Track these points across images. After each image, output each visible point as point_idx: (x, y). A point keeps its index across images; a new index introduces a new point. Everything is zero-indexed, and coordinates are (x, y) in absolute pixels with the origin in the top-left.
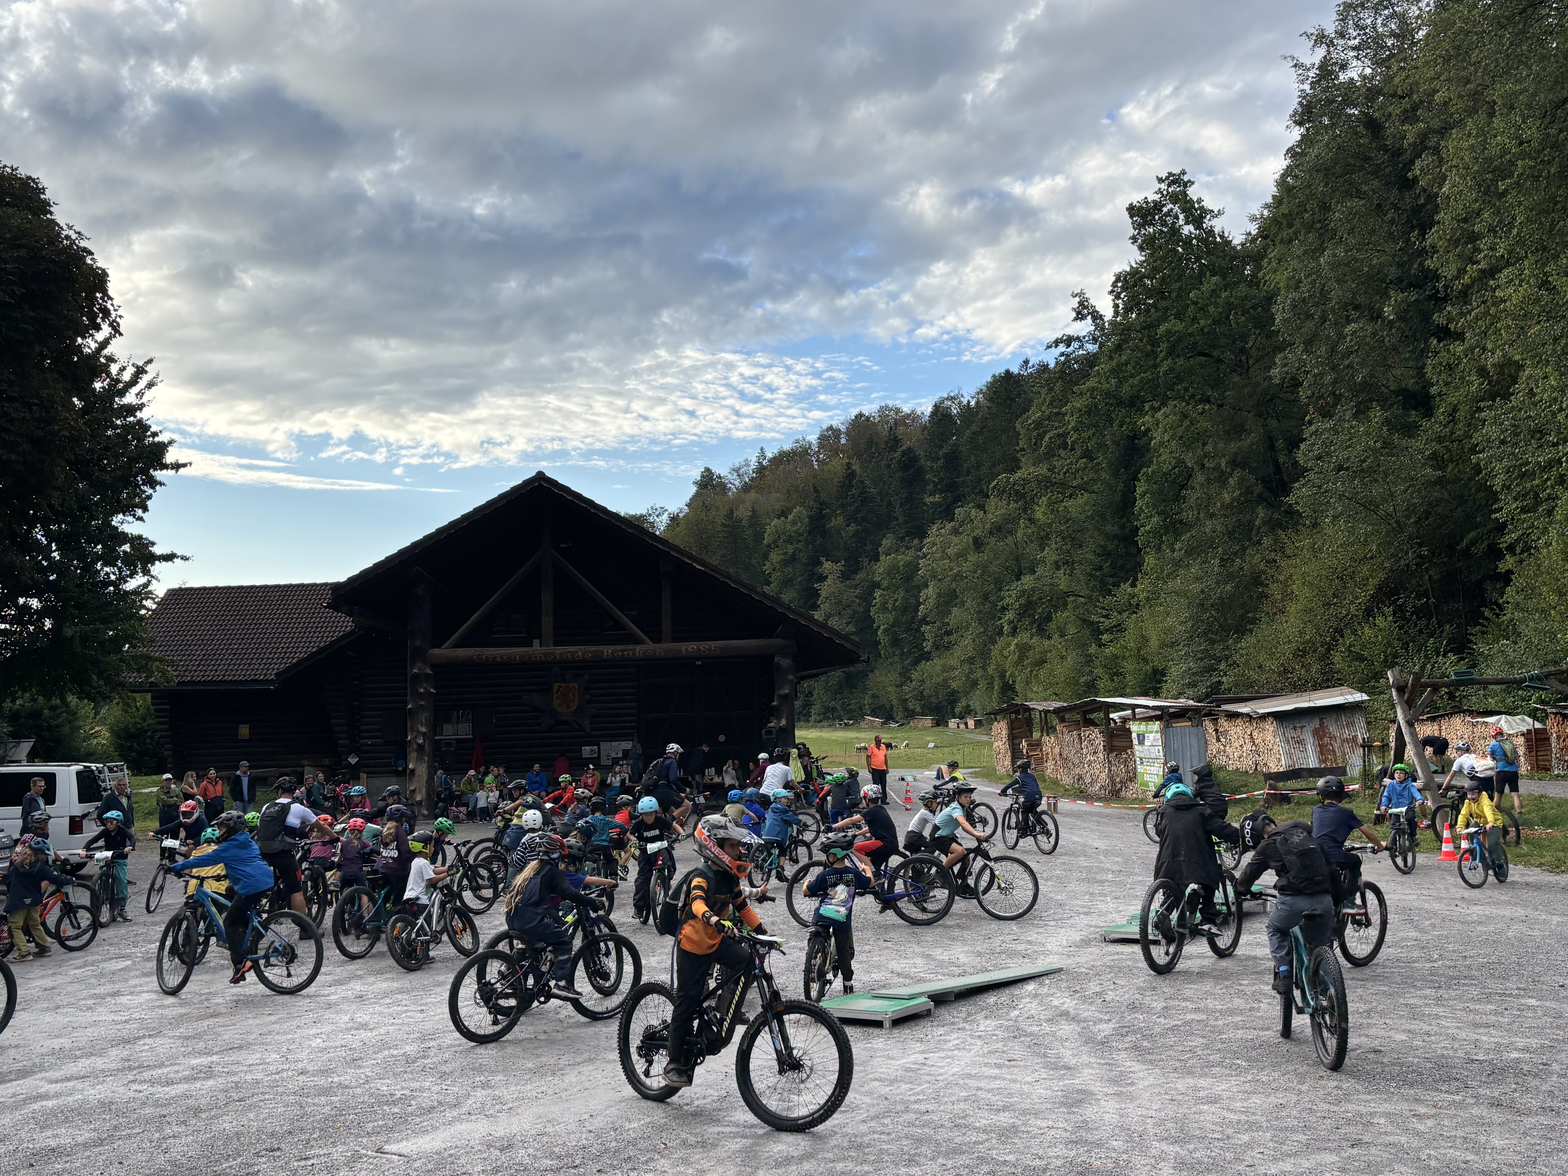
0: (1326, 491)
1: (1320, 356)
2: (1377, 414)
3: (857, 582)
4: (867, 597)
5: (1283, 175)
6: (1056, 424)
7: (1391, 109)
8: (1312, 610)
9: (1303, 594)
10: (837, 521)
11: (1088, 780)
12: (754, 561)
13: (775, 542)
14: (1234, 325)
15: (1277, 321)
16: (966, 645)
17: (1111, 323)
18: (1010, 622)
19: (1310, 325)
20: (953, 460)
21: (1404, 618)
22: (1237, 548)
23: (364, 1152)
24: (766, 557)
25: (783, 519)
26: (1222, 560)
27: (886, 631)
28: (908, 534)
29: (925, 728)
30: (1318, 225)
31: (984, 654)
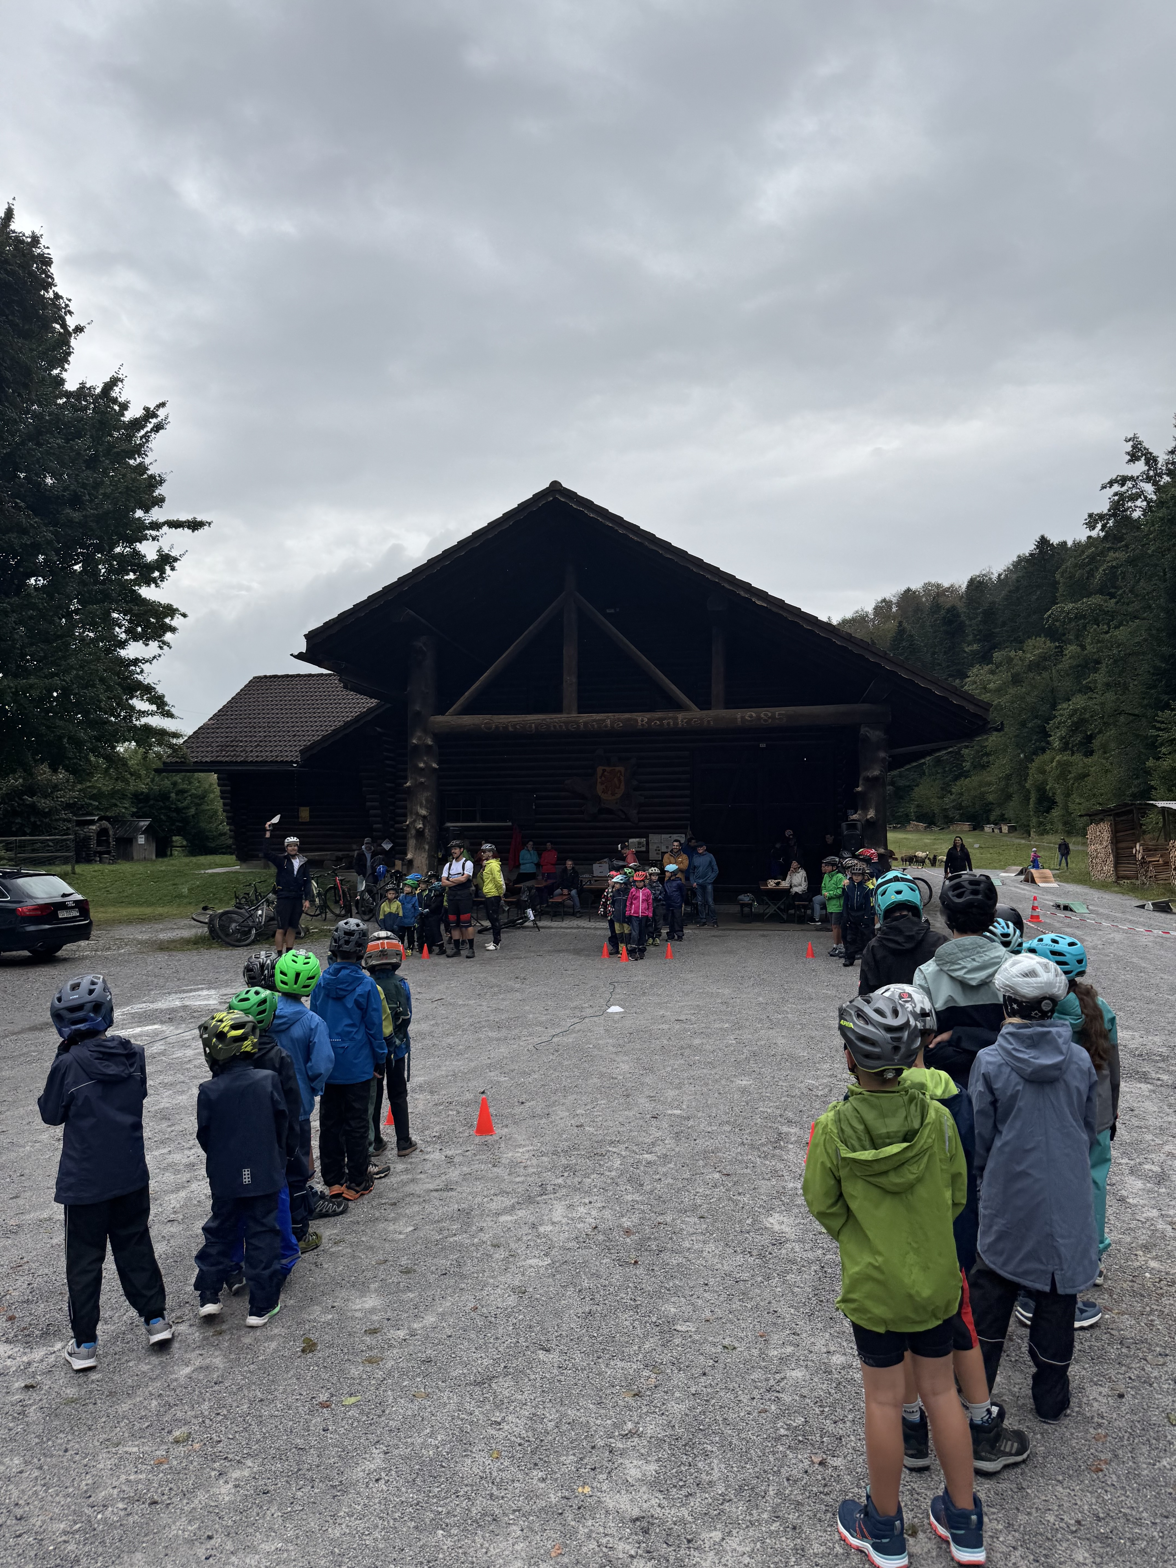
16: (1003, 764)
17: (1165, 462)
18: (1062, 738)
31: (1021, 771)
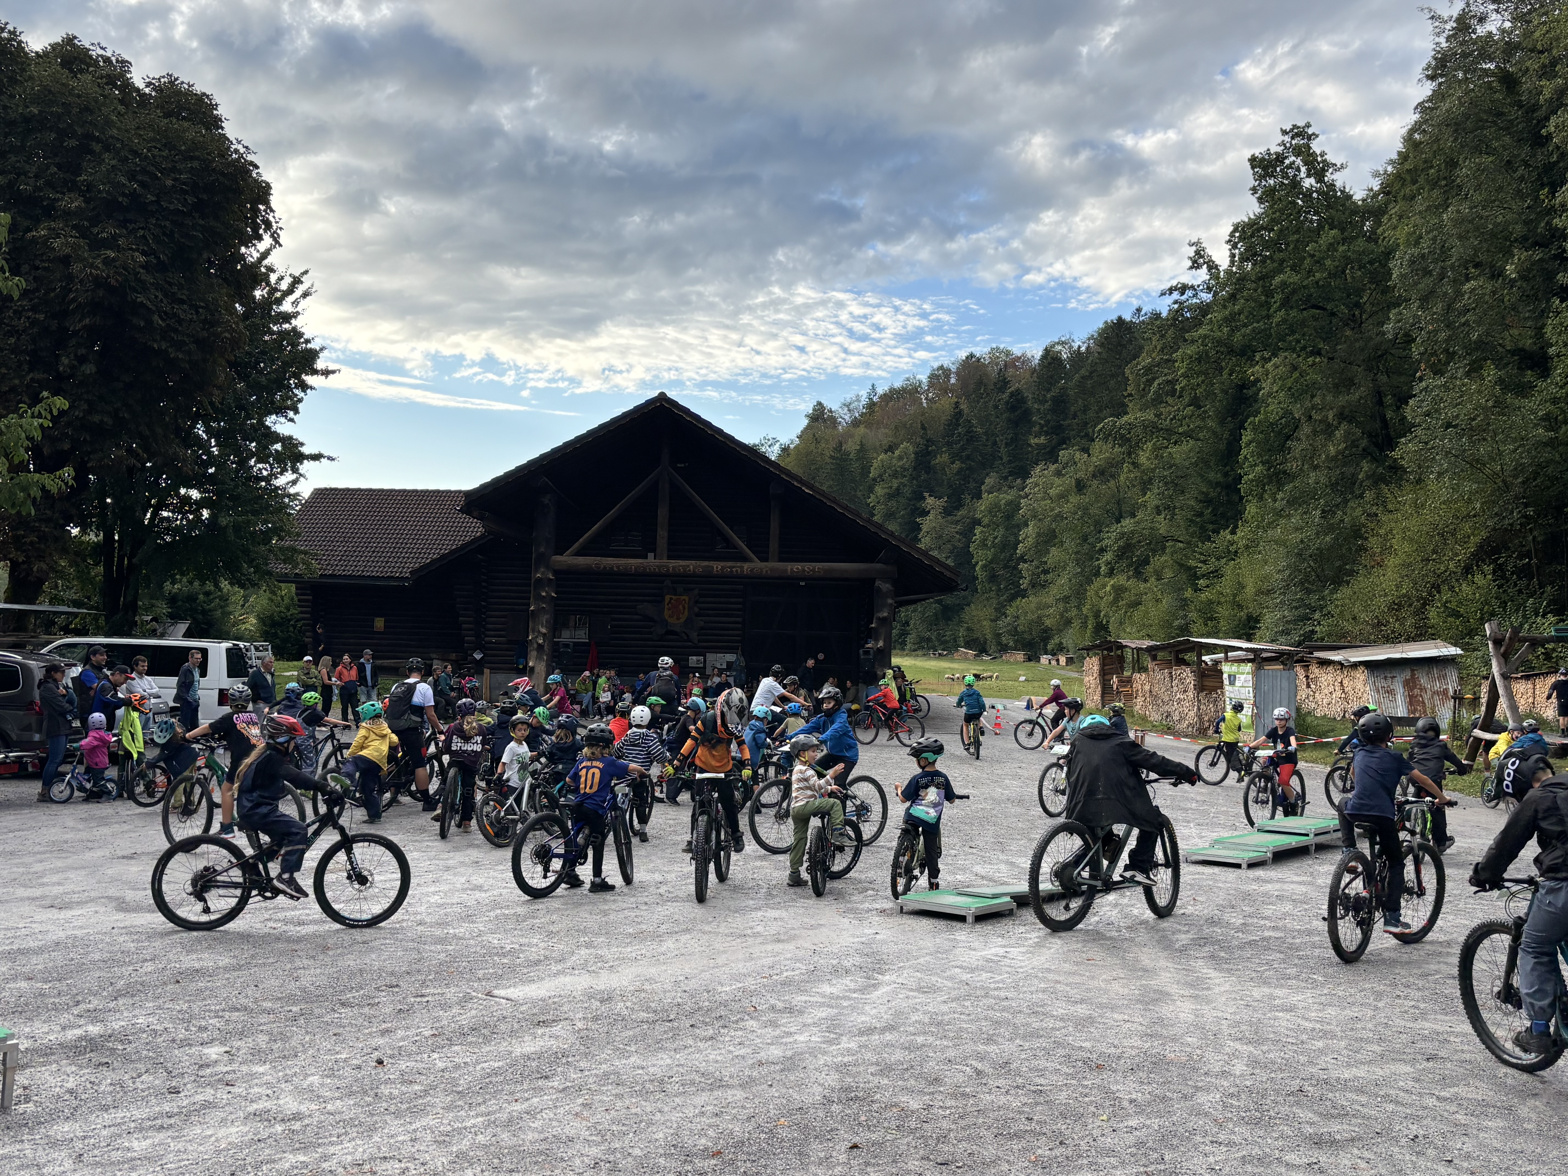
0: (1433, 448)
1: (1435, 313)
2: (1491, 373)
3: (957, 518)
4: (967, 533)
5: (1411, 130)
6: (1166, 371)
7: (1528, 64)
8: (1410, 565)
9: (1402, 549)
10: (942, 459)
11: (1176, 718)
12: (859, 494)
13: (880, 476)
14: (1349, 280)
15: (1394, 276)
16: (1062, 584)
17: (1227, 272)
18: (1108, 563)
19: (1428, 281)
20: (1060, 404)
21: (1503, 577)
22: (1339, 500)
23: (474, 994)
24: (871, 490)
25: (890, 454)
26: (1323, 511)
27: (984, 567)
28: (1011, 473)
29: (1016, 662)
30: (1443, 183)
31: (1079, 594)
